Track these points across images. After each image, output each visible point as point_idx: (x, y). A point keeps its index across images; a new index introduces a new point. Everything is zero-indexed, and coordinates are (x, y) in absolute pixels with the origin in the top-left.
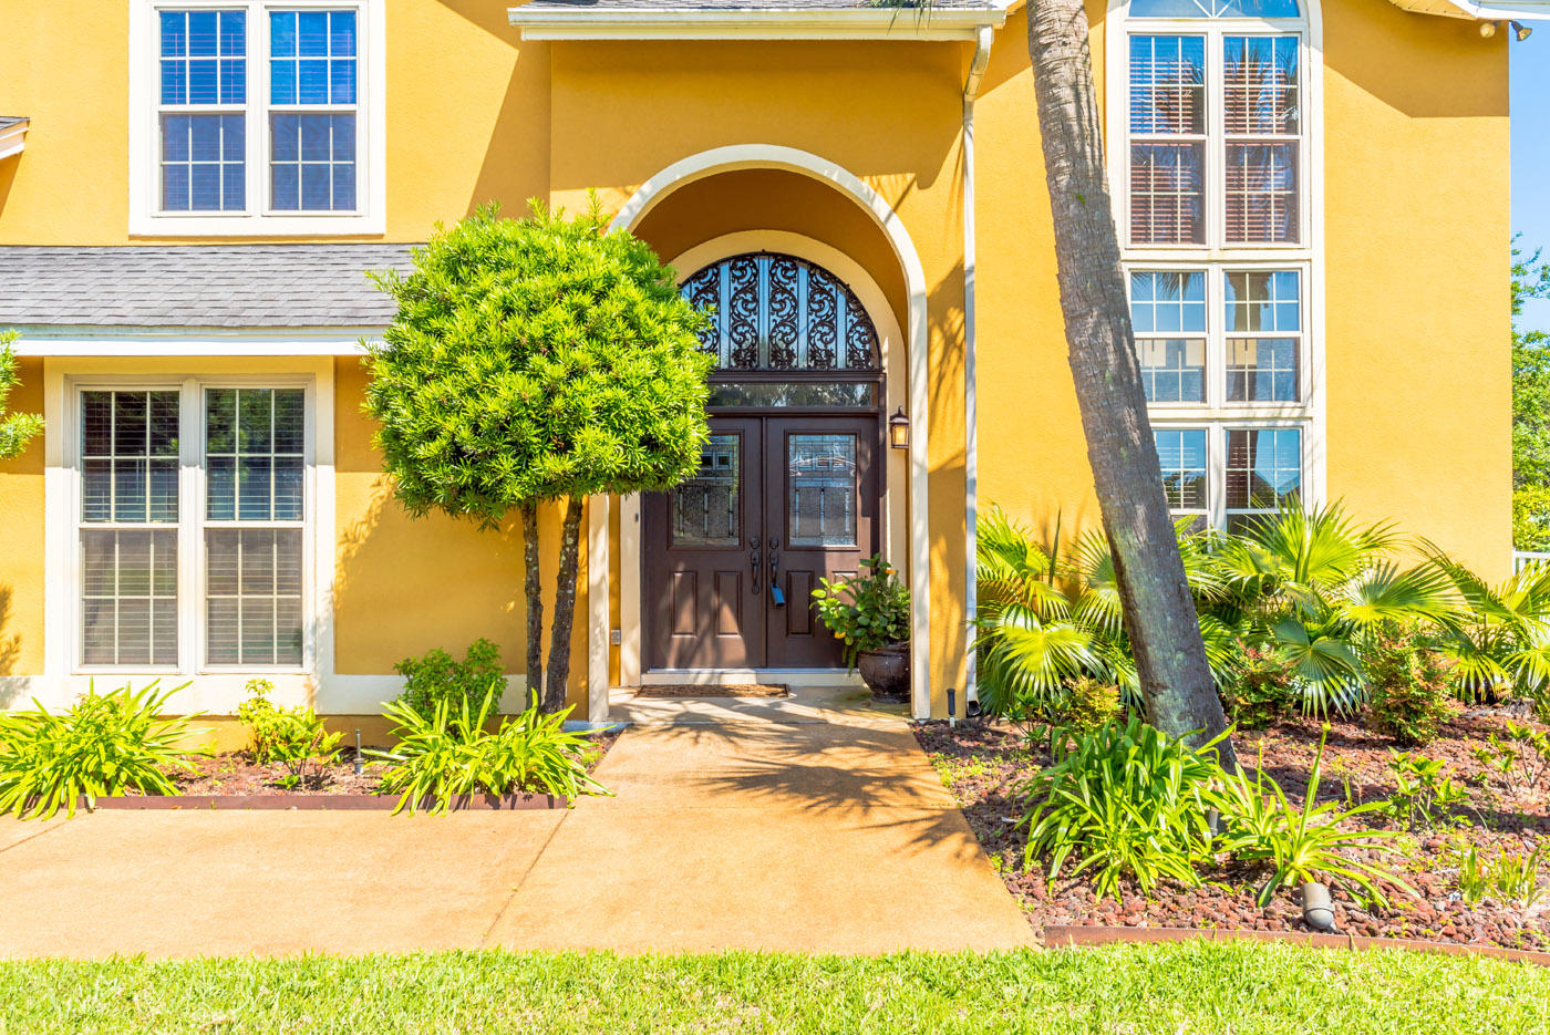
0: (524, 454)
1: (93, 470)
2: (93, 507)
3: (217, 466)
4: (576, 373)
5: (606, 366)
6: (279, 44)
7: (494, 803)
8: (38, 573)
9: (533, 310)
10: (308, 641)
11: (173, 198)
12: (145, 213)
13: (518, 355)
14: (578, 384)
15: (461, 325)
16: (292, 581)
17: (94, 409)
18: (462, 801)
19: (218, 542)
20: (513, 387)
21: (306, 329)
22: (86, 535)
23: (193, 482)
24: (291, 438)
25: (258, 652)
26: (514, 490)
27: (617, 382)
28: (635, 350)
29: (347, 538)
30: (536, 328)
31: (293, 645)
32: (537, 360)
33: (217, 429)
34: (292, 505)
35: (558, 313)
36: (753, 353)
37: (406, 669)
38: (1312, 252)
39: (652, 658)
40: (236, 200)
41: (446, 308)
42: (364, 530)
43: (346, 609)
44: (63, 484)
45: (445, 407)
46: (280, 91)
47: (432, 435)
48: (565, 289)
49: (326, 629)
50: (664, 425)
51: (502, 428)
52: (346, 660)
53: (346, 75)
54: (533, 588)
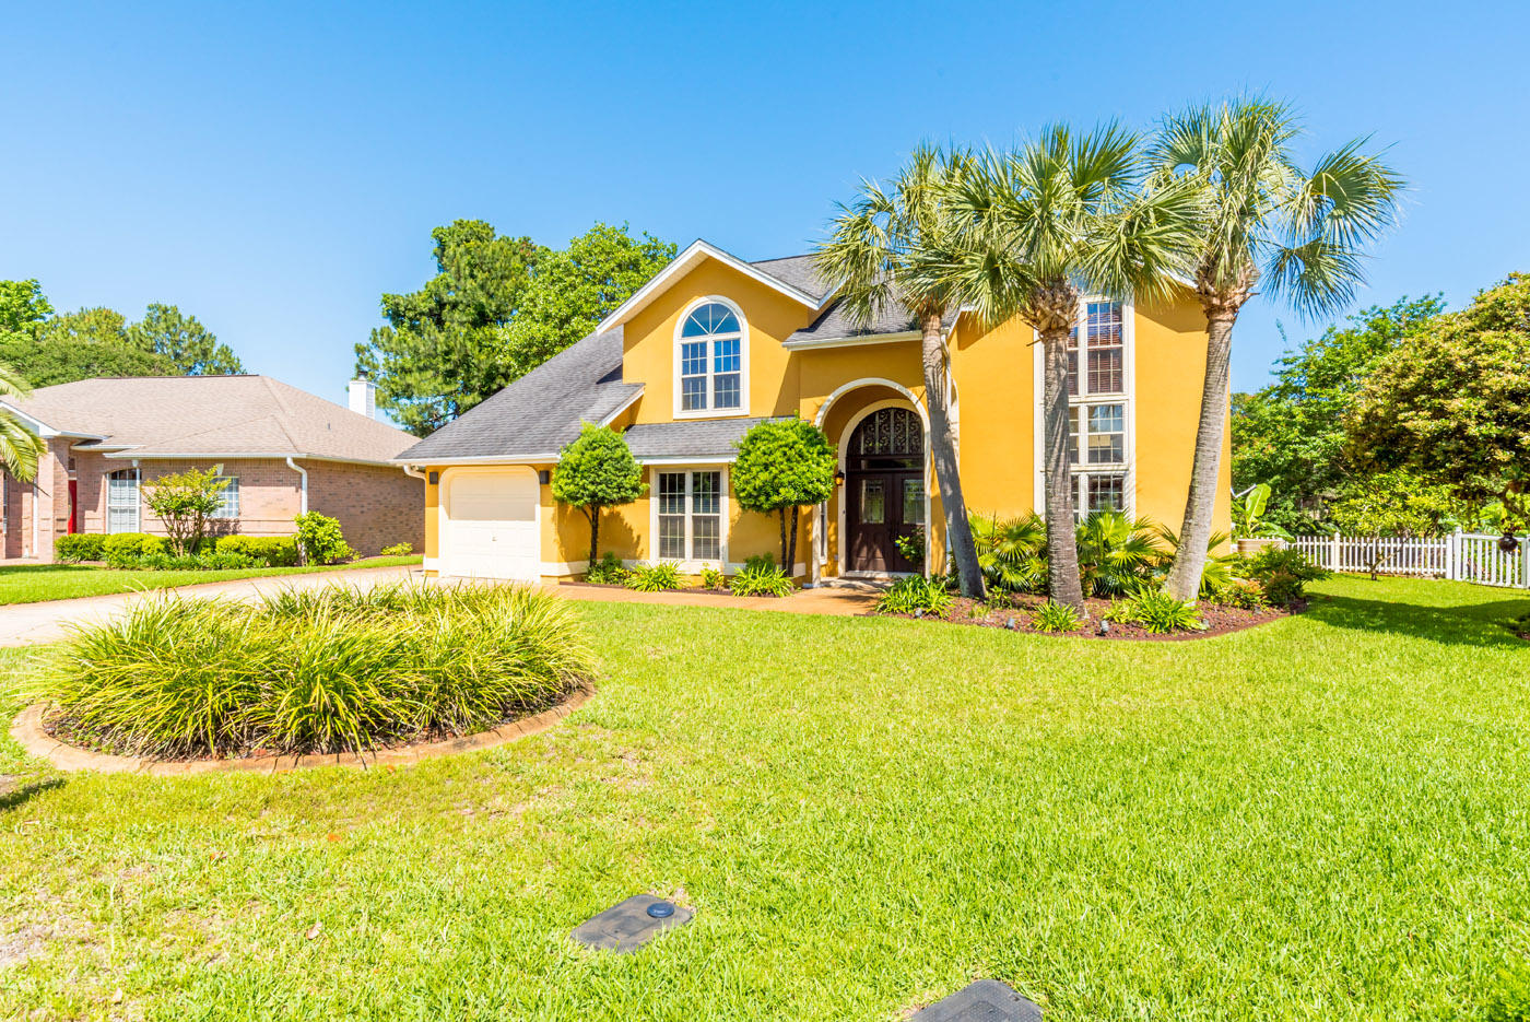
0: (768, 496)
1: (663, 498)
2: (663, 510)
3: (696, 497)
4: (782, 471)
5: (792, 469)
6: (717, 352)
7: (759, 595)
8: (648, 530)
9: (771, 453)
10: (721, 553)
11: (686, 406)
12: (678, 412)
13: (766, 467)
14: (783, 475)
15: (752, 458)
16: (717, 533)
17: (663, 477)
18: (751, 594)
19: (696, 520)
20: (764, 476)
21: (718, 455)
22: (660, 517)
23: (689, 501)
24: (716, 487)
25: (707, 556)
26: (766, 506)
27: (794, 474)
28: (802, 463)
29: (732, 521)
30: (771, 459)
31: (717, 556)
32: (771, 468)
33: (696, 484)
34: (717, 510)
35: (778, 454)
36: (887, 448)
37: (747, 561)
38: (1129, 396)
39: (850, 566)
40: (704, 406)
41: (749, 453)
42: (737, 518)
43: (731, 542)
44: (655, 502)
45: (747, 482)
46: (717, 369)
47: (744, 490)
48: (781, 446)
49: (726, 550)
50: (810, 486)
51: (761, 488)
52: (732, 558)
53: (737, 360)
54: (784, 536)
